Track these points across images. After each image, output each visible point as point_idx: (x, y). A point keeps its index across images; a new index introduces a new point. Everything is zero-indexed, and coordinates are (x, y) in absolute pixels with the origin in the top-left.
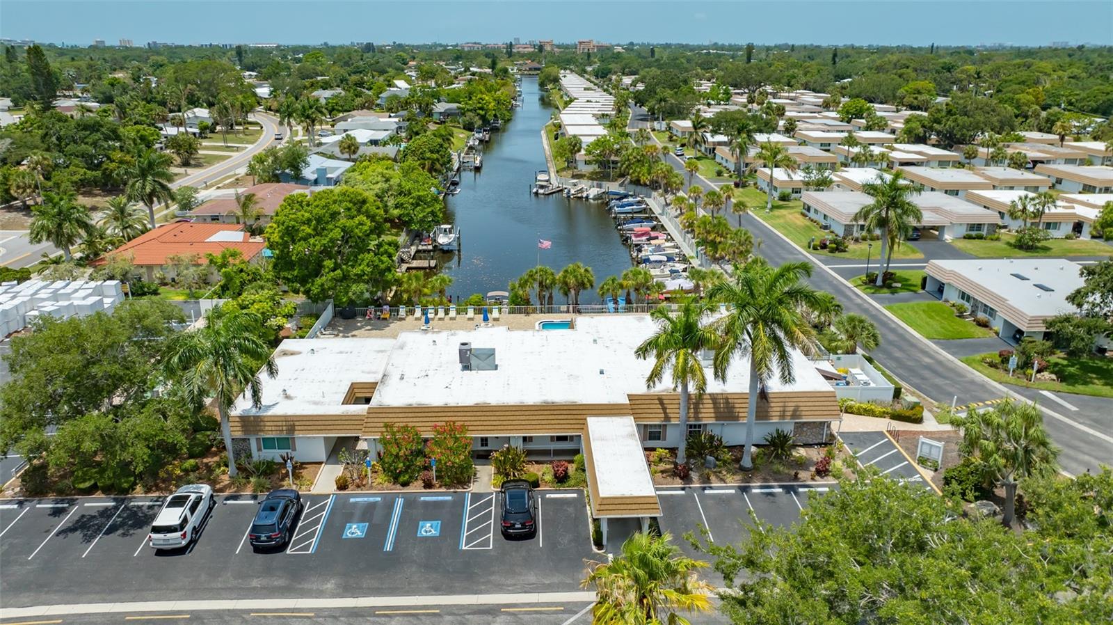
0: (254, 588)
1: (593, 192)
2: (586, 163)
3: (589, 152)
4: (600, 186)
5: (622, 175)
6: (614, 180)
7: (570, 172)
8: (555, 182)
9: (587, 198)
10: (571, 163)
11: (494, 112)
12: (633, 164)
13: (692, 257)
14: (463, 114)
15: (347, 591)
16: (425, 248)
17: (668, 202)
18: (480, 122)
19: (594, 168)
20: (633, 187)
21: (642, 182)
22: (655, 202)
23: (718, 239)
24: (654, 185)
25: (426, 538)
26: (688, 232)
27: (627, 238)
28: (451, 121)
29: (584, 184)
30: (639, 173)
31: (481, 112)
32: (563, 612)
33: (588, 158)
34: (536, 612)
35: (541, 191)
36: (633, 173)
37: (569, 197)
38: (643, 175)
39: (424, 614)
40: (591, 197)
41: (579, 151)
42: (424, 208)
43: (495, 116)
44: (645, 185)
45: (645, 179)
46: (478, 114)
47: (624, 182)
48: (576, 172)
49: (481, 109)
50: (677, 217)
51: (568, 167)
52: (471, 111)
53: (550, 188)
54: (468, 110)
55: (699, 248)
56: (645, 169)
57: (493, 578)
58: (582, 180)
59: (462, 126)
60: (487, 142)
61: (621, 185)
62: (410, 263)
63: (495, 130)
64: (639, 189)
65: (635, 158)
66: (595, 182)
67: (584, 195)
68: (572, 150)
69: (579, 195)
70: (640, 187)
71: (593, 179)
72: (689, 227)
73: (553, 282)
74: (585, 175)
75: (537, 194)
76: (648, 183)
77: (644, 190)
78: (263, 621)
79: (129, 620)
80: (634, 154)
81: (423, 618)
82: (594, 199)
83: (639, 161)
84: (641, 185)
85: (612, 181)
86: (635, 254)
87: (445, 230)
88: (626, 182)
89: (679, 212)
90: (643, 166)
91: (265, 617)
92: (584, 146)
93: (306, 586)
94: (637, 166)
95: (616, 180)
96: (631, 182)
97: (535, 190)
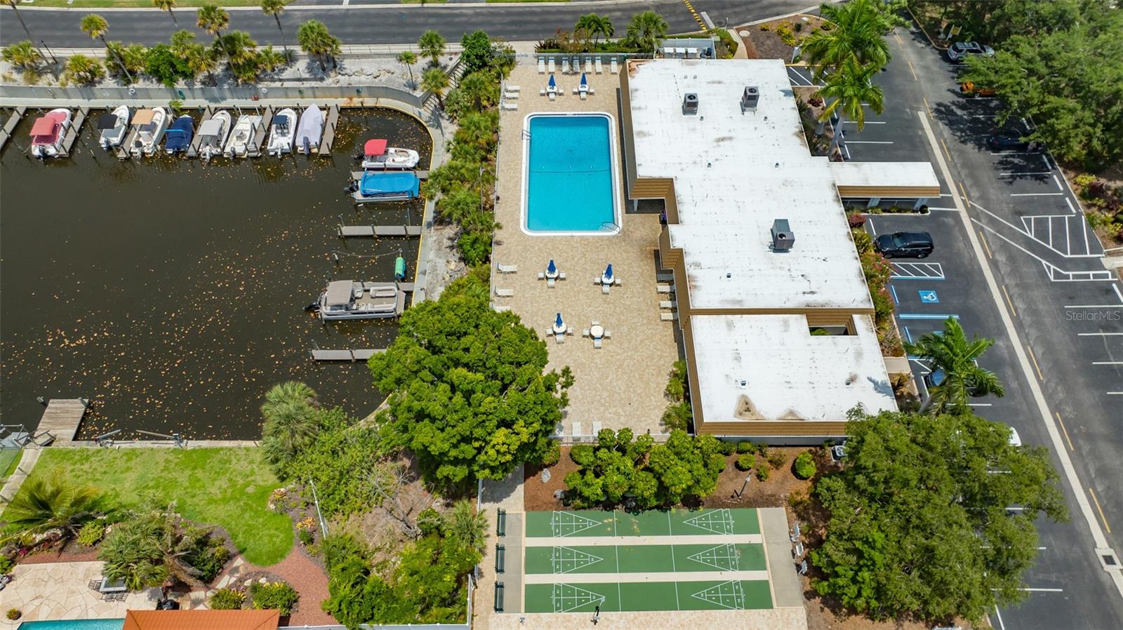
0: (1019, 384)
15: (1002, 332)
25: (938, 297)
32: (983, 233)
34: (988, 242)
39: (1008, 292)
57: (966, 262)
78: (1045, 371)
79: (1074, 447)
81: (1011, 293)
91: (1041, 371)
93: (1006, 355)
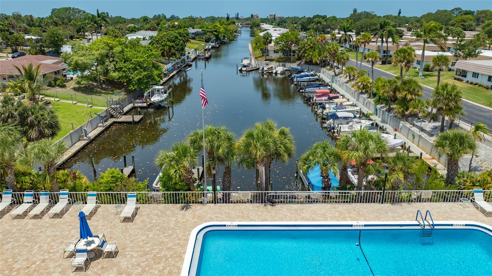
1: (280, 69)
2: (276, 52)
3: (277, 43)
4: (284, 66)
5: (299, 59)
6: (294, 62)
7: (264, 58)
8: (254, 63)
9: (276, 73)
10: (265, 52)
11: (223, 34)
12: (308, 50)
13: (372, 114)
14: (205, 34)
16: (140, 105)
17: (337, 73)
18: (215, 38)
19: (280, 54)
20: (307, 66)
21: (314, 61)
22: (325, 75)
23: (409, 97)
24: (324, 64)
26: (362, 93)
27: (310, 98)
28: (199, 38)
29: (273, 64)
30: (312, 56)
31: (215, 33)
33: (276, 48)
35: (244, 69)
36: (308, 56)
37: (263, 72)
38: (315, 56)
40: (279, 72)
41: (270, 42)
42: (141, 72)
43: (224, 36)
44: (316, 64)
45: (316, 59)
46: (214, 34)
47: (300, 63)
48: (268, 58)
49: (216, 31)
50: (347, 83)
51: (263, 55)
52: (210, 32)
53: (251, 67)
54: (208, 31)
55: (379, 106)
56: (316, 53)
58: (272, 62)
59: (204, 40)
60: (217, 47)
61: (299, 65)
62: (117, 118)
63: (223, 43)
64: (311, 67)
65: (309, 45)
66: (281, 64)
67: (274, 71)
68: (265, 42)
69: (270, 71)
70: (312, 66)
71: (279, 62)
72: (363, 88)
73: (230, 152)
74: (274, 60)
75: (241, 71)
76: (318, 62)
77: (315, 67)
80: (309, 43)
82: (281, 74)
83: (311, 48)
84: (313, 64)
85: (293, 62)
86: (320, 111)
87: (158, 91)
88: (302, 63)
89: (348, 79)
90: (314, 51)
92: (273, 38)
94: (311, 51)
95: (295, 62)
96: (306, 63)
97: (240, 68)
